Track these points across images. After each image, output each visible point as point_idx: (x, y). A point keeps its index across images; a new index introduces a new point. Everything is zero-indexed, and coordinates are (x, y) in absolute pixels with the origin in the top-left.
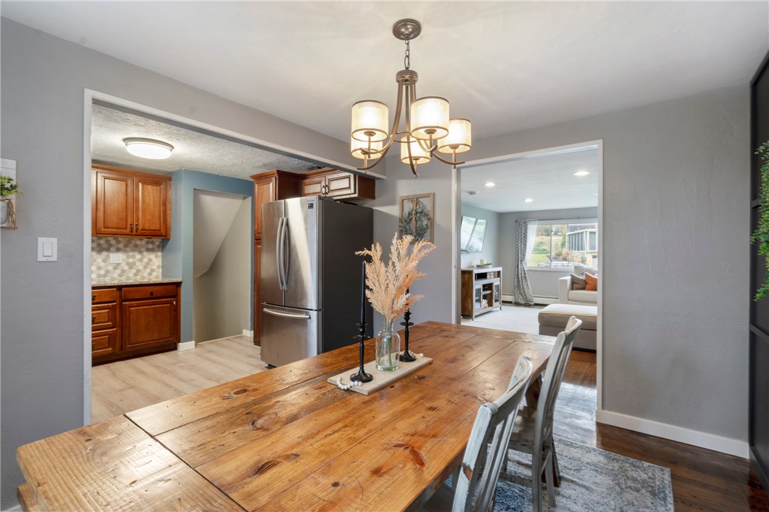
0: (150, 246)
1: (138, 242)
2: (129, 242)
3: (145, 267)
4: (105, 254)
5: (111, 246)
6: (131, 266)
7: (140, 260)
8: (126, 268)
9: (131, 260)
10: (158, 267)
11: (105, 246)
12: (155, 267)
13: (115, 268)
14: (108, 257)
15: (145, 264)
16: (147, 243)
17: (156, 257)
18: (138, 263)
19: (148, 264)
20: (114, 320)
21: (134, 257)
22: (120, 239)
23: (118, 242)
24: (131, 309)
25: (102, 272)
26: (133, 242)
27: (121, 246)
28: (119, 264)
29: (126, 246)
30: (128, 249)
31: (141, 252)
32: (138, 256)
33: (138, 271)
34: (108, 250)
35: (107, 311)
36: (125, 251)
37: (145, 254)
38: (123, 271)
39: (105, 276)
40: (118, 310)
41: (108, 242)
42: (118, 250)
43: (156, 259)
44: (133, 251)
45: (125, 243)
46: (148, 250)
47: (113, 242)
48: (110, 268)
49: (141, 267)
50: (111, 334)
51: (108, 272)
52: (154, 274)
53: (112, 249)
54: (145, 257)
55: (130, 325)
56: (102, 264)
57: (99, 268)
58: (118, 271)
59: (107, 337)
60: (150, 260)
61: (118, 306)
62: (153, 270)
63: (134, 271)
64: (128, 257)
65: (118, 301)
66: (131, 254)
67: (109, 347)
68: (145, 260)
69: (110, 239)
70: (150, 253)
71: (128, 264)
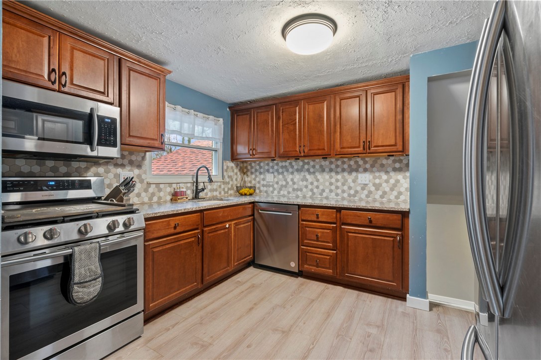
0: (397, 165)
1: (384, 162)
2: (375, 162)
3: (392, 189)
4: (354, 174)
5: (359, 166)
6: (377, 187)
7: (387, 181)
8: (373, 189)
9: (377, 181)
10: (406, 189)
11: (354, 167)
12: (402, 190)
13: (363, 189)
14: (357, 178)
15: (391, 186)
16: (394, 162)
17: (404, 178)
18: (384, 185)
19: (395, 185)
20: (334, 242)
21: (380, 177)
22: (367, 159)
23: (366, 162)
24: (350, 234)
25: (352, 192)
26: (379, 162)
27: (368, 166)
28: (366, 185)
29: (372, 166)
30: (374, 169)
31: (387, 172)
32: (385, 177)
33: (385, 193)
34: (357, 171)
35: (328, 231)
36: (372, 172)
37: (392, 174)
38: (370, 192)
39: (354, 196)
40: (338, 232)
41: (356, 162)
42: (365, 170)
43: (403, 181)
44: (379, 171)
45: (371, 163)
46: (395, 170)
47: (361, 162)
48: (359, 188)
49: (387, 189)
50: (331, 256)
51: (357, 192)
52: (402, 198)
53: (361, 169)
54: (391, 178)
55: (348, 251)
56: (352, 185)
57: (350, 188)
58: (366, 192)
59: (329, 257)
60: (398, 181)
61: (338, 229)
62: (400, 193)
63: (380, 193)
64: (375, 178)
65: (338, 223)
66: (377, 174)
67: (329, 269)
68: (392, 181)
69: (358, 159)
70: (397, 173)
71: (374, 185)
